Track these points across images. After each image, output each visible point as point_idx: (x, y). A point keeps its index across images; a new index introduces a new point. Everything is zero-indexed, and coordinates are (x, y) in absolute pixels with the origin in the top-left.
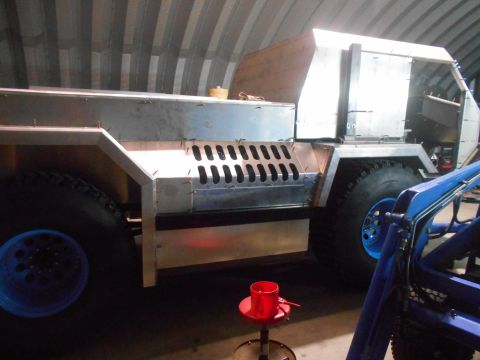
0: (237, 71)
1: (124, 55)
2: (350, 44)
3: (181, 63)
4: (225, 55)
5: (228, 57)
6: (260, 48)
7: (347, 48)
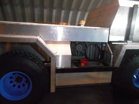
0: (88, 15)
1: (54, 10)
2: (134, 5)
3: (71, 13)
4: (85, 10)
5: (86, 11)
6: (97, 7)
7: (132, 6)
